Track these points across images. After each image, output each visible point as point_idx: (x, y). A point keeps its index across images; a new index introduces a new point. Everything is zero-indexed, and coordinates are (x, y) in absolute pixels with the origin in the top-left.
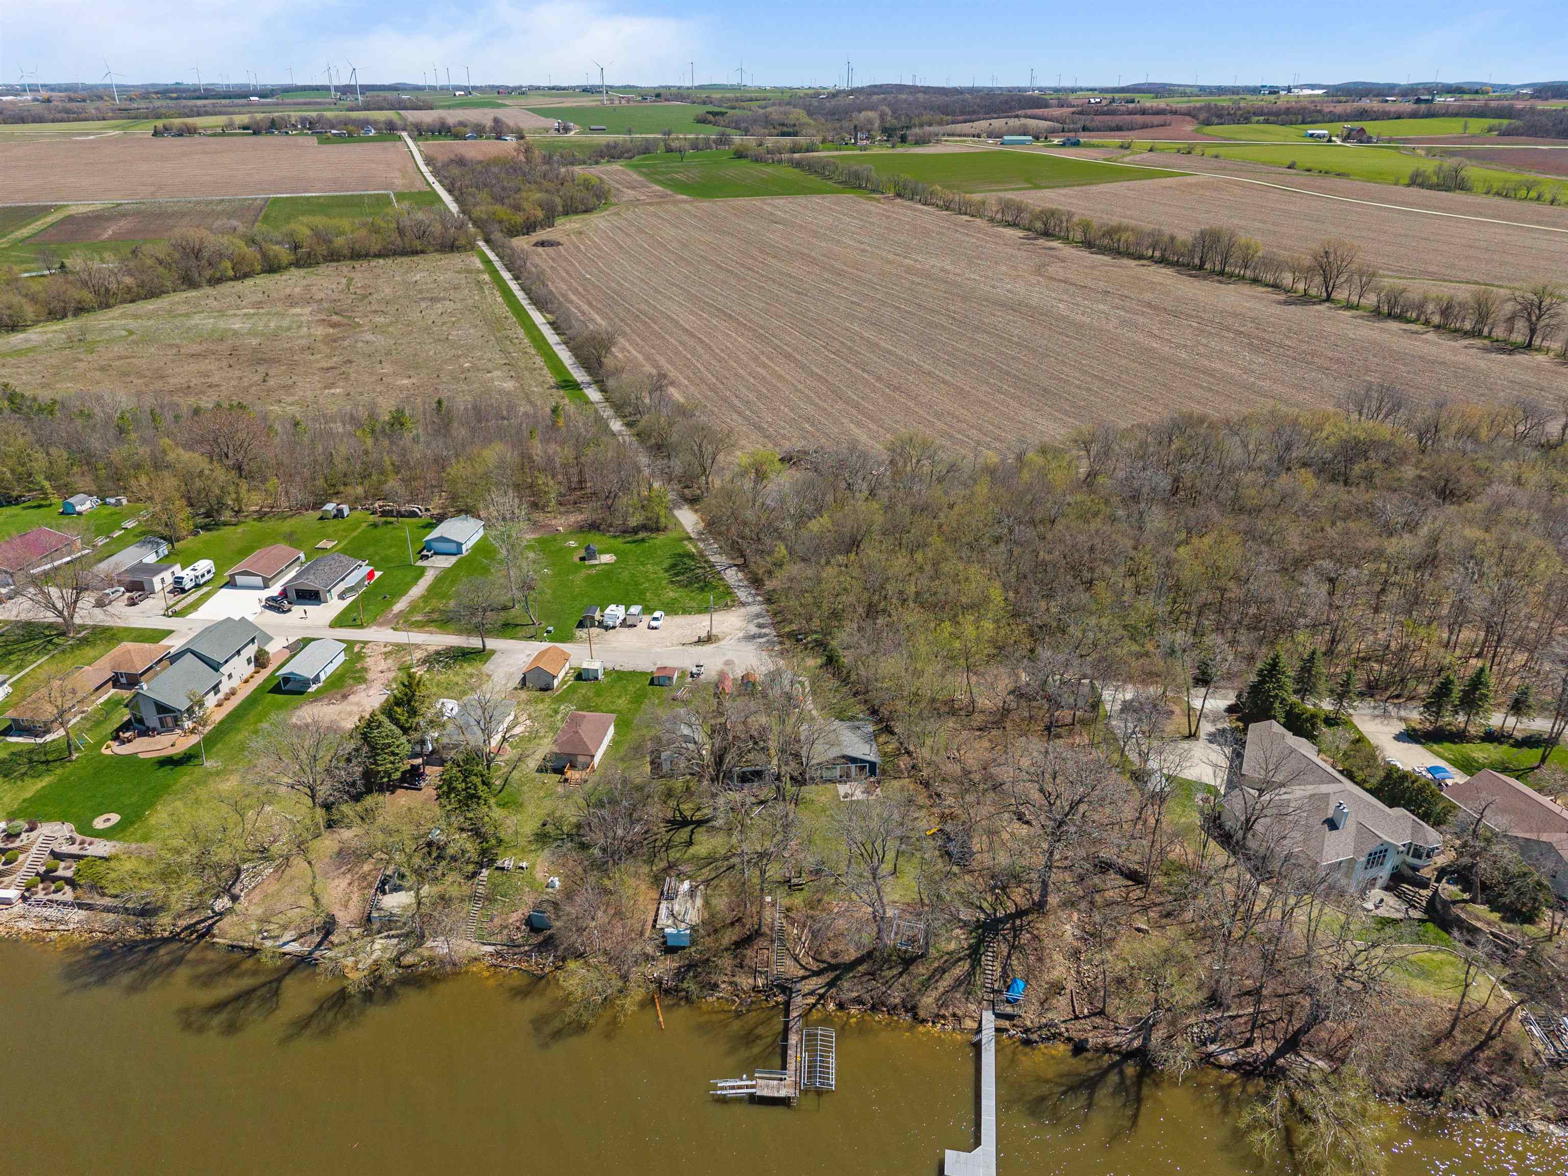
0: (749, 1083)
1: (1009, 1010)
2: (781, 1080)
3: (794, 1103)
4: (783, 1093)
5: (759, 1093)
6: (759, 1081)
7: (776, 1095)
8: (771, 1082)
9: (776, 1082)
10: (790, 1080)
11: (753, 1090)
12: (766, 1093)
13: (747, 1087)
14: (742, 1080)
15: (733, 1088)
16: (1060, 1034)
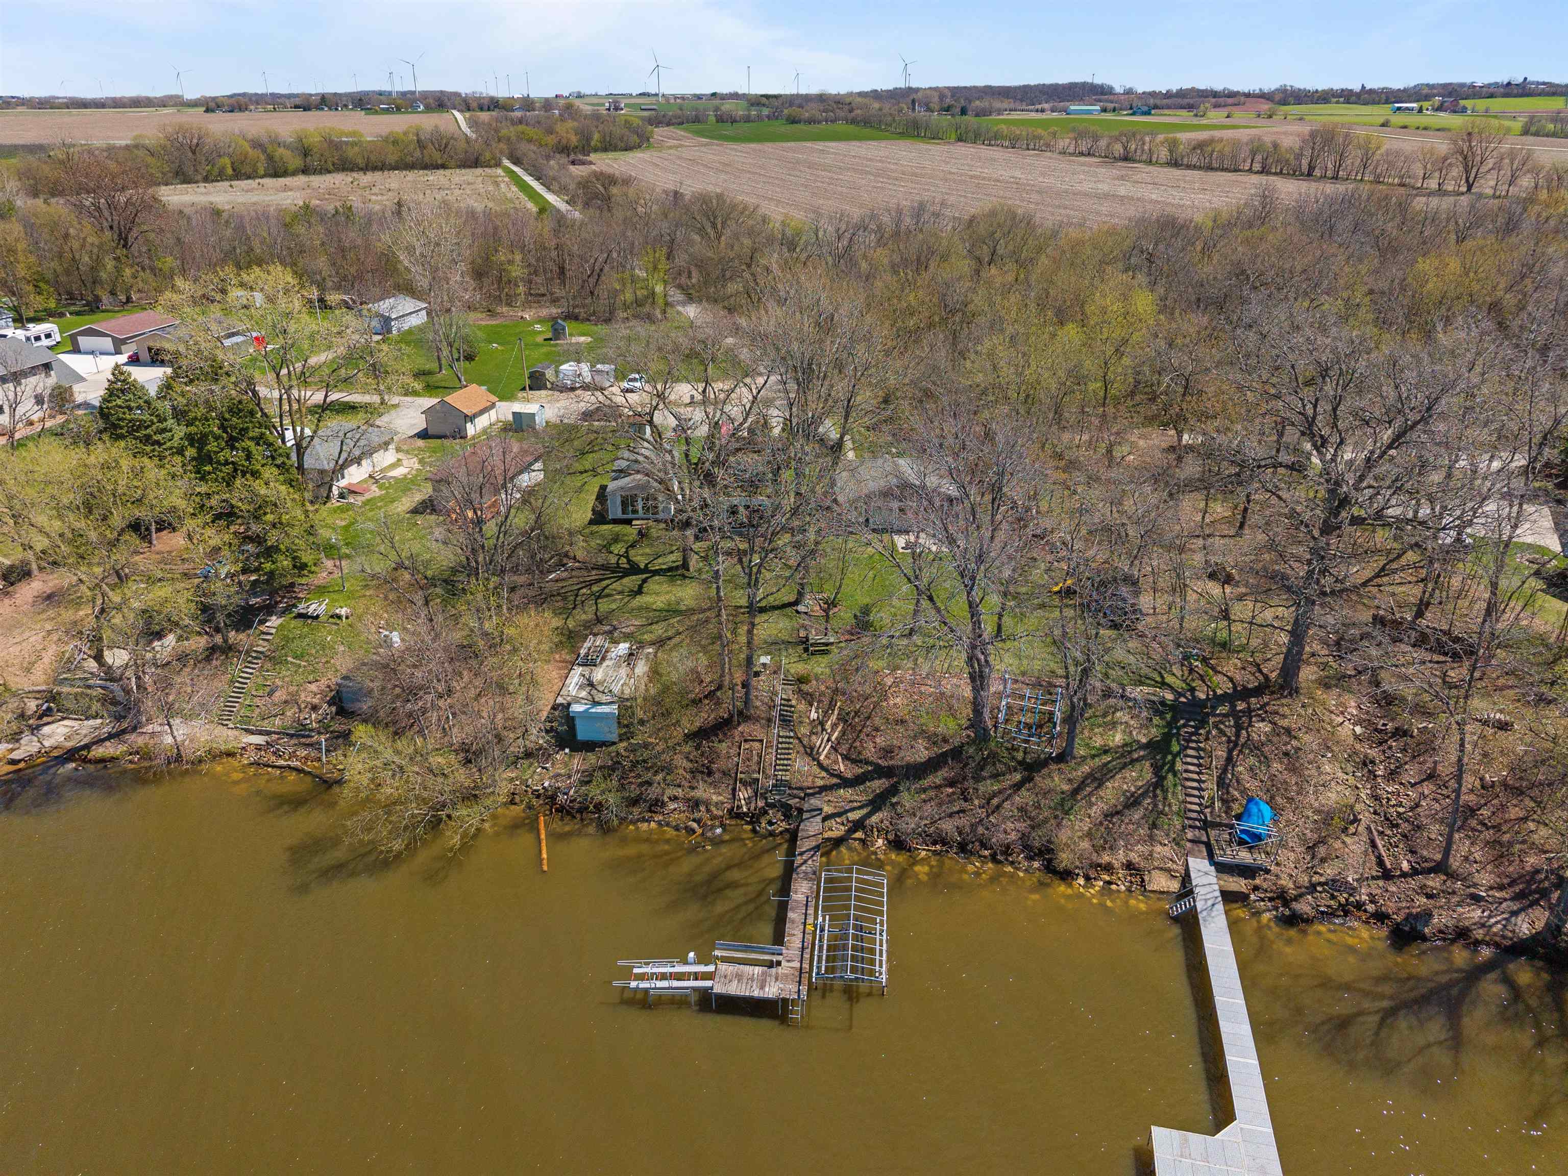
0: (701, 968)
1: (1244, 856)
2: (771, 965)
3: (797, 1012)
4: (772, 991)
5: (718, 989)
6: (723, 967)
7: (756, 993)
8: (748, 969)
9: (757, 970)
10: (787, 968)
11: (708, 983)
12: (734, 989)
13: (697, 976)
14: (686, 963)
15: (663, 976)
16: (1359, 906)
